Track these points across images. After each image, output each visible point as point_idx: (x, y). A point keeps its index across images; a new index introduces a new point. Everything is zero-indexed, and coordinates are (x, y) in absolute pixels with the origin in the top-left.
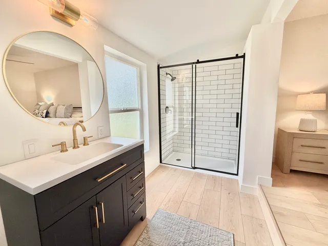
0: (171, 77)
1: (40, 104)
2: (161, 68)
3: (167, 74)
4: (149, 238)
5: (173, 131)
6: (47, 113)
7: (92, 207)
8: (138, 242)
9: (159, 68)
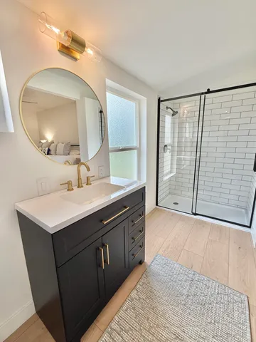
0: (172, 112)
1: (43, 141)
2: (162, 101)
3: (167, 108)
4: (149, 283)
5: (171, 172)
6: (49, 150)
7: (98, 248)
8: (138, 286)
9: (159, 101)
